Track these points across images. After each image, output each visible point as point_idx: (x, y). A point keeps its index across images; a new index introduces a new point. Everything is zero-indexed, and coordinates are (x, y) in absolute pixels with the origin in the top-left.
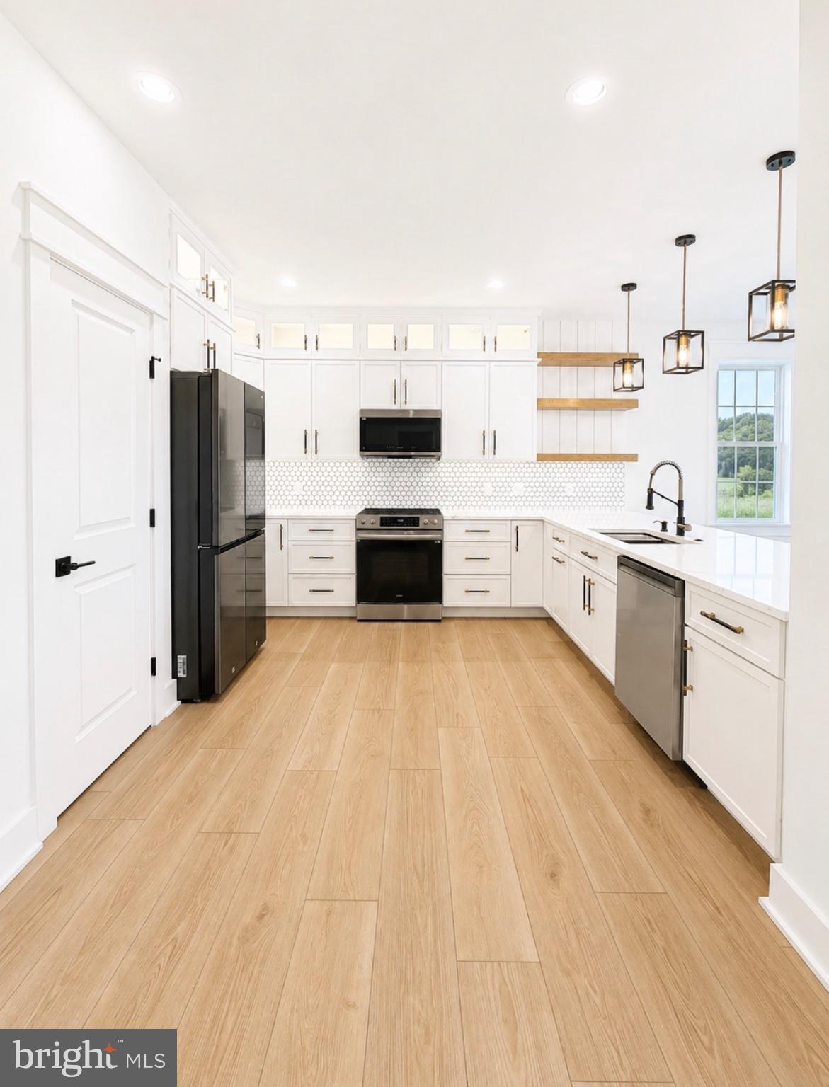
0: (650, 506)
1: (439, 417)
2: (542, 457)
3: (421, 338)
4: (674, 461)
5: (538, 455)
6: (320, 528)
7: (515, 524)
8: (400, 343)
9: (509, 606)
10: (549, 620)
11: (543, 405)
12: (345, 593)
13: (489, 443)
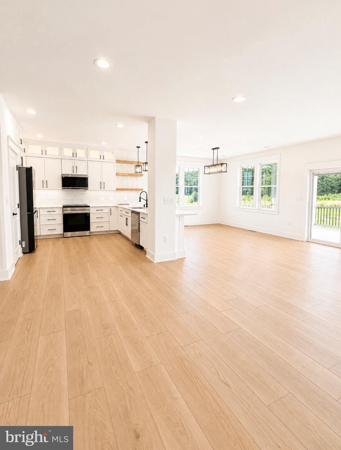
0: (140, 201)
1: (87, 177)
2: (117, 189)
3: (81, 153)
4: (145, 191)
5: (116, 189)
6: (51, 210)
7: (110, 208)
8: (74, 155)
9: (109, 230)
10: (120, 233)
11: (117, 174)
12: (60, 229)
13: (102, 186)
